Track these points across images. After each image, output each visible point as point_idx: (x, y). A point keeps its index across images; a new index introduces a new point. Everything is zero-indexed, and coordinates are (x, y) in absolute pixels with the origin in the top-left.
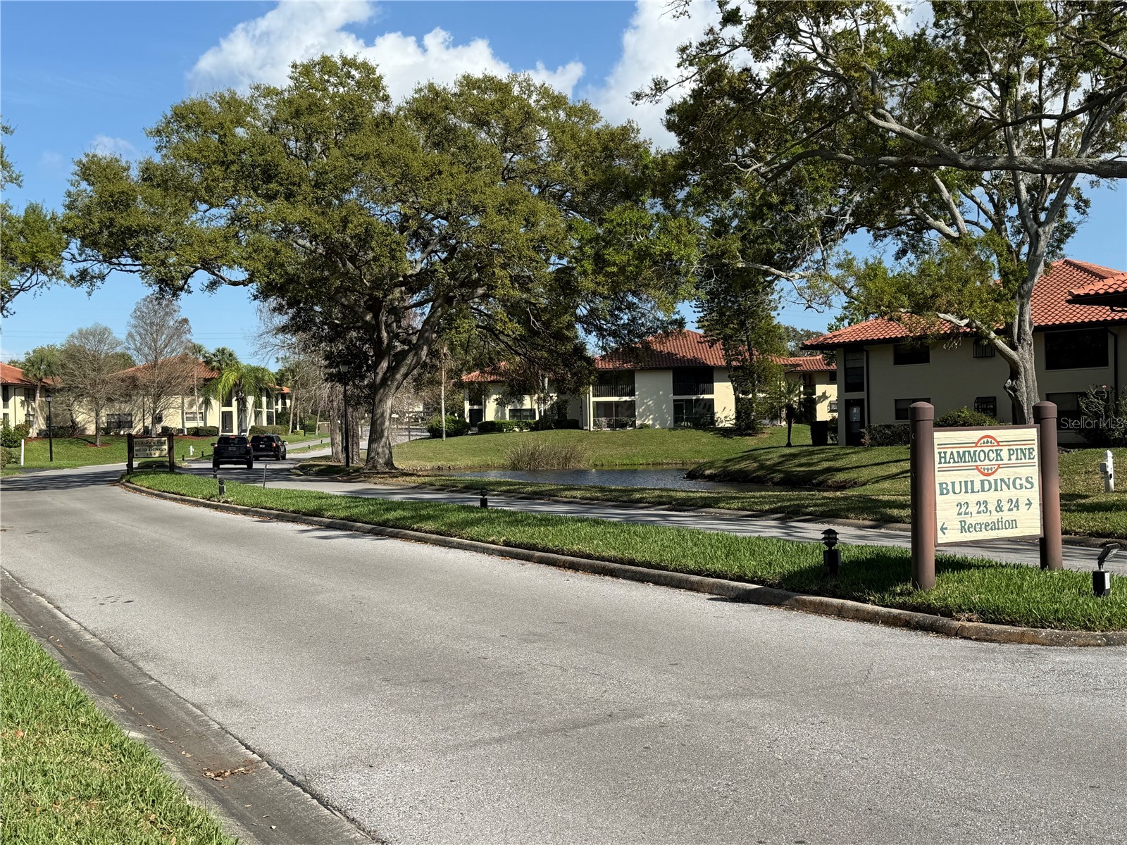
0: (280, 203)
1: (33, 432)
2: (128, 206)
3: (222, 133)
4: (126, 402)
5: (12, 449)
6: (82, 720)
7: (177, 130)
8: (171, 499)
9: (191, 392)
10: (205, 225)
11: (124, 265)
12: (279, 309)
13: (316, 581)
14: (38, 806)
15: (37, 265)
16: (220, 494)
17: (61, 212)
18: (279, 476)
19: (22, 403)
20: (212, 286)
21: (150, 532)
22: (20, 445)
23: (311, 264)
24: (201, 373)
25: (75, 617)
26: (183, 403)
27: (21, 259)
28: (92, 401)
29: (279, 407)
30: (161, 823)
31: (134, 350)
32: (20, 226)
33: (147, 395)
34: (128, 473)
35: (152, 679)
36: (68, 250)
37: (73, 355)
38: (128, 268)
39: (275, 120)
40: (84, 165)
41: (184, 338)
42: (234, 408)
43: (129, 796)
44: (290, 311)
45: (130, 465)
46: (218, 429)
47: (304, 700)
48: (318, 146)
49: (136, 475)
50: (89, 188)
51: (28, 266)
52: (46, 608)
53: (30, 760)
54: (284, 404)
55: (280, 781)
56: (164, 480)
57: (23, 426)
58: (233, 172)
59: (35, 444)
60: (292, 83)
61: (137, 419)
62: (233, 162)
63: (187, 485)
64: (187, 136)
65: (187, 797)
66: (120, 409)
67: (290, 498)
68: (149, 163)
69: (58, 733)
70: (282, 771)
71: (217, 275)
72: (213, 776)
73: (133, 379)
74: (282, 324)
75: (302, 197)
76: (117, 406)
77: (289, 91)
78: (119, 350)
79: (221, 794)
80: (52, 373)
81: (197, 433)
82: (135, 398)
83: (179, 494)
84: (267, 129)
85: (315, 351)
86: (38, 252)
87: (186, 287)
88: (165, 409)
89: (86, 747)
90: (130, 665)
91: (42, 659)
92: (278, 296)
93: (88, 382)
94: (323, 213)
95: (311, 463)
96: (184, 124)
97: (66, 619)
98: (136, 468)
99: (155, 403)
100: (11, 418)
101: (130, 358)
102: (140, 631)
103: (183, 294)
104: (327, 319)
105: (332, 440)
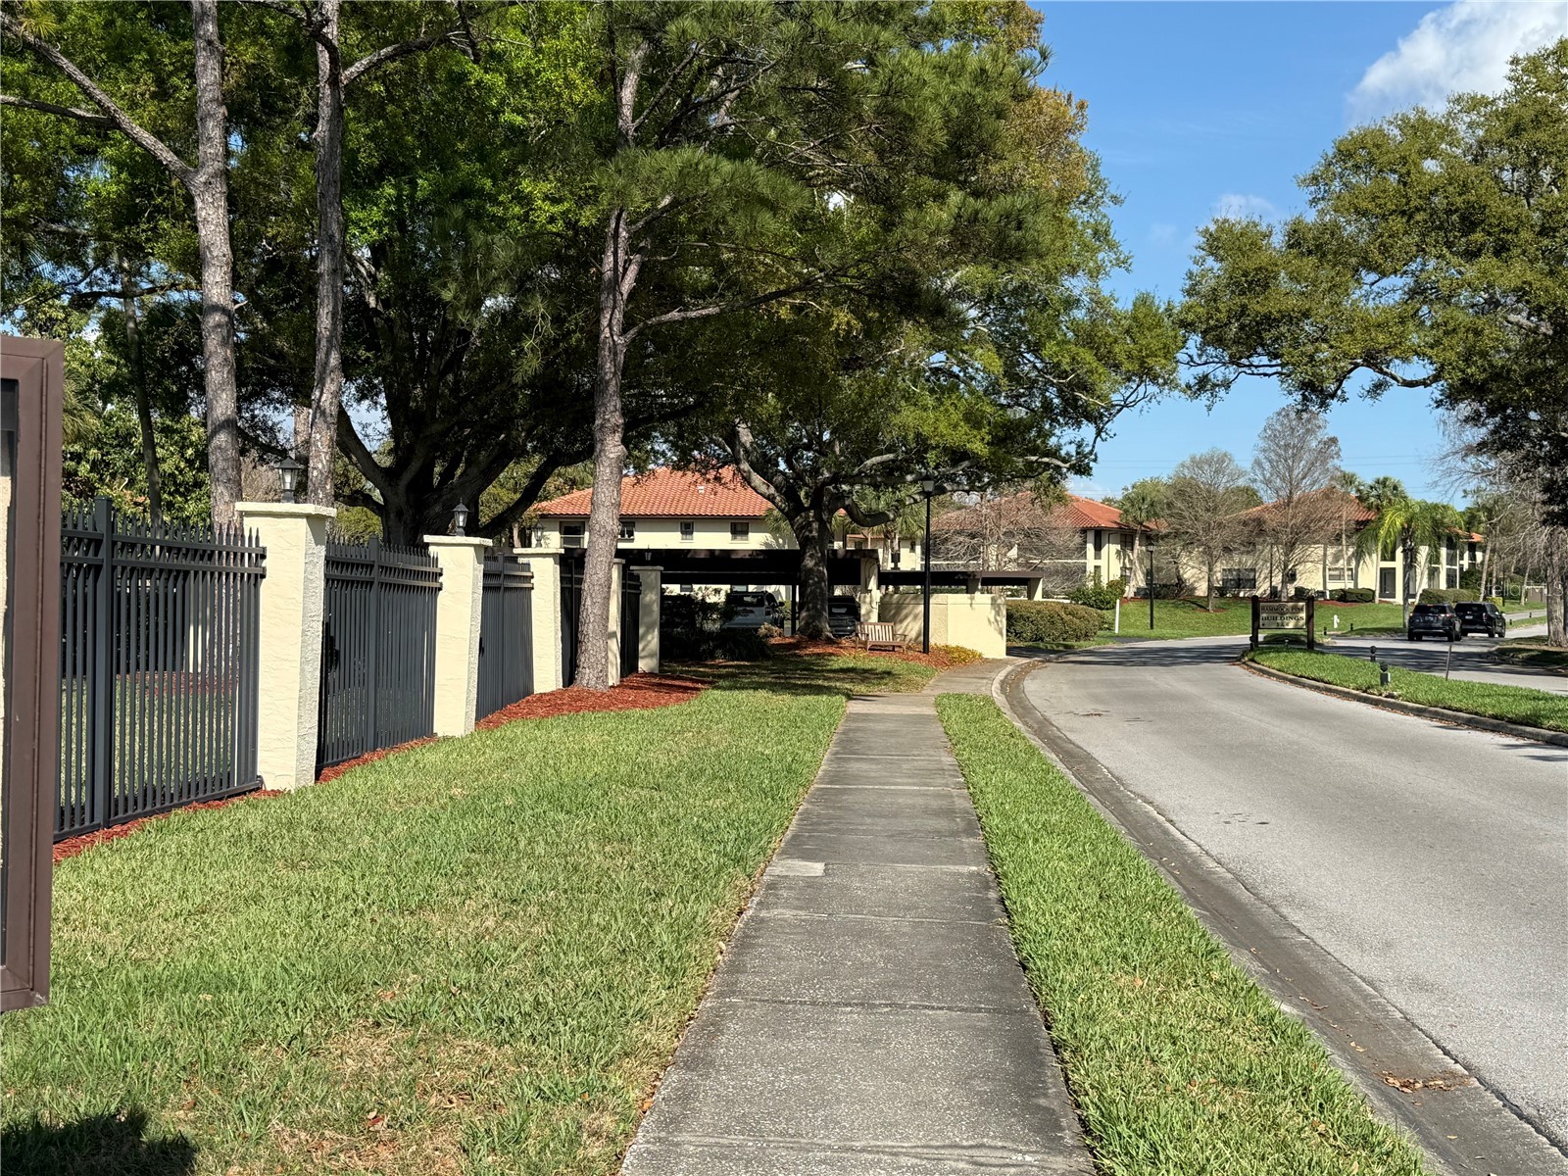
0: (1487, 261)
1: (1130, 591)
2: (1266, 286)
3: (1404, 171)
4: (1248, 552)
5: (1104, 611)
6: (1216, 975)
7: (1340, 174)
8: (1311, 687)
9: (1338, 539)
10: (1371, 304)
11: (1257, 367)
12: (1474, 419)
13: (1535, 821)
14: (1168, 1082)
15: (1146, 373)
16: (1382, 684)
17: (1179, 300)
18: (1466, 663)
19: (1118, 552)
20: (1378, 388)
21: (1285, 731)
22: (1114, 607)
23: (1530, 350)
24: (1352, 513)
25: (1194, 837)
26: (1325, 555)
27: (1127, 366)
28: (1204, 552)
29: (1466, 562)
30: (1335, 1138)
31: (1261, 481)
32: (1125, 323)
33: (1276, 543)
34: (1252, 649)
35: (1303, 934)
36: (1184, 350)
37: (1183, 490)
38: (1262, 370)
39: (1482, 144)
40: (1211, 235)
41: (1330, 465)
42: (1398, 564)
43: (1287, 1092)
44: (1490, 421)
45: (1254, 638)
46: (1374, 592)
47: (1529, 997)
48: (1546, 175)
49: (1263, 652)
50: (1217, 266)
51: (1136, 375)
52: (1156, 820)
53: (1154, 1019)
54: (1473, 557)
55: (1499, 1109)
56: (1300, 660)
57: (1118, 582)
58: (1418, 222)
59: (1132, 605)
60: (1510, 87)
61: (1263, 576)
62: (1418, 209)
63: (1333, 669)
64: (1354, 181)
65: (1368, 1109)
66: (1240, 562)
67: (1489, 696)
68: (1298, 222)
69: (1186, 989)
70: (1501, 1096)
71: (1386, 374)
72: (1398, 1085)
73: (1259, 522)
74: (1478, 440)
75: (1519, 251)
76: (1236, 559)
77: (1505, 99)
78: (1241, 482)
79: (1412, 1113)
80: (1156, 514)
81: (1343, 597)
82: (1261, 547)
83: (1322, 681)
84: (1470, 158)
85: (1528, 478)
86: (1148, 356)
87: (1339, 392)
88: (1300, 563)
89: (1223, 1014)
90: (1270, 910)
91: (1158, 887)
92: (1473, 400)
93: (1199, 526)
94: (1551, 273)
95: (1515, 646)
96: (1350, 164)
97: (1183, 838)
98: (1262, 643)
99: (1286, 555)
100: (1104, 572)
101: (1255, 493)
102: (1280, 866)
103: (1334, 403)
104: (1548, 431)
105: (1550, 612)
